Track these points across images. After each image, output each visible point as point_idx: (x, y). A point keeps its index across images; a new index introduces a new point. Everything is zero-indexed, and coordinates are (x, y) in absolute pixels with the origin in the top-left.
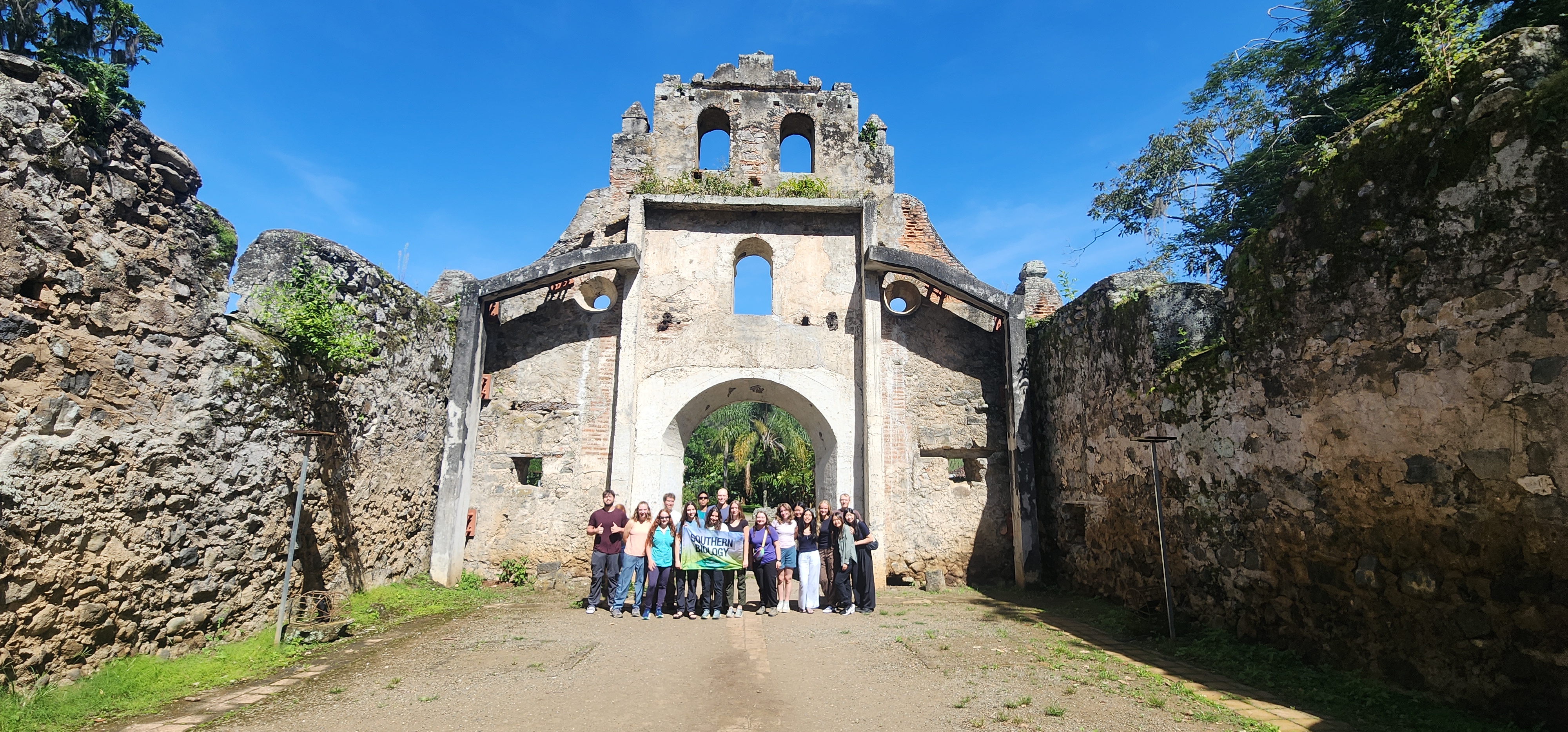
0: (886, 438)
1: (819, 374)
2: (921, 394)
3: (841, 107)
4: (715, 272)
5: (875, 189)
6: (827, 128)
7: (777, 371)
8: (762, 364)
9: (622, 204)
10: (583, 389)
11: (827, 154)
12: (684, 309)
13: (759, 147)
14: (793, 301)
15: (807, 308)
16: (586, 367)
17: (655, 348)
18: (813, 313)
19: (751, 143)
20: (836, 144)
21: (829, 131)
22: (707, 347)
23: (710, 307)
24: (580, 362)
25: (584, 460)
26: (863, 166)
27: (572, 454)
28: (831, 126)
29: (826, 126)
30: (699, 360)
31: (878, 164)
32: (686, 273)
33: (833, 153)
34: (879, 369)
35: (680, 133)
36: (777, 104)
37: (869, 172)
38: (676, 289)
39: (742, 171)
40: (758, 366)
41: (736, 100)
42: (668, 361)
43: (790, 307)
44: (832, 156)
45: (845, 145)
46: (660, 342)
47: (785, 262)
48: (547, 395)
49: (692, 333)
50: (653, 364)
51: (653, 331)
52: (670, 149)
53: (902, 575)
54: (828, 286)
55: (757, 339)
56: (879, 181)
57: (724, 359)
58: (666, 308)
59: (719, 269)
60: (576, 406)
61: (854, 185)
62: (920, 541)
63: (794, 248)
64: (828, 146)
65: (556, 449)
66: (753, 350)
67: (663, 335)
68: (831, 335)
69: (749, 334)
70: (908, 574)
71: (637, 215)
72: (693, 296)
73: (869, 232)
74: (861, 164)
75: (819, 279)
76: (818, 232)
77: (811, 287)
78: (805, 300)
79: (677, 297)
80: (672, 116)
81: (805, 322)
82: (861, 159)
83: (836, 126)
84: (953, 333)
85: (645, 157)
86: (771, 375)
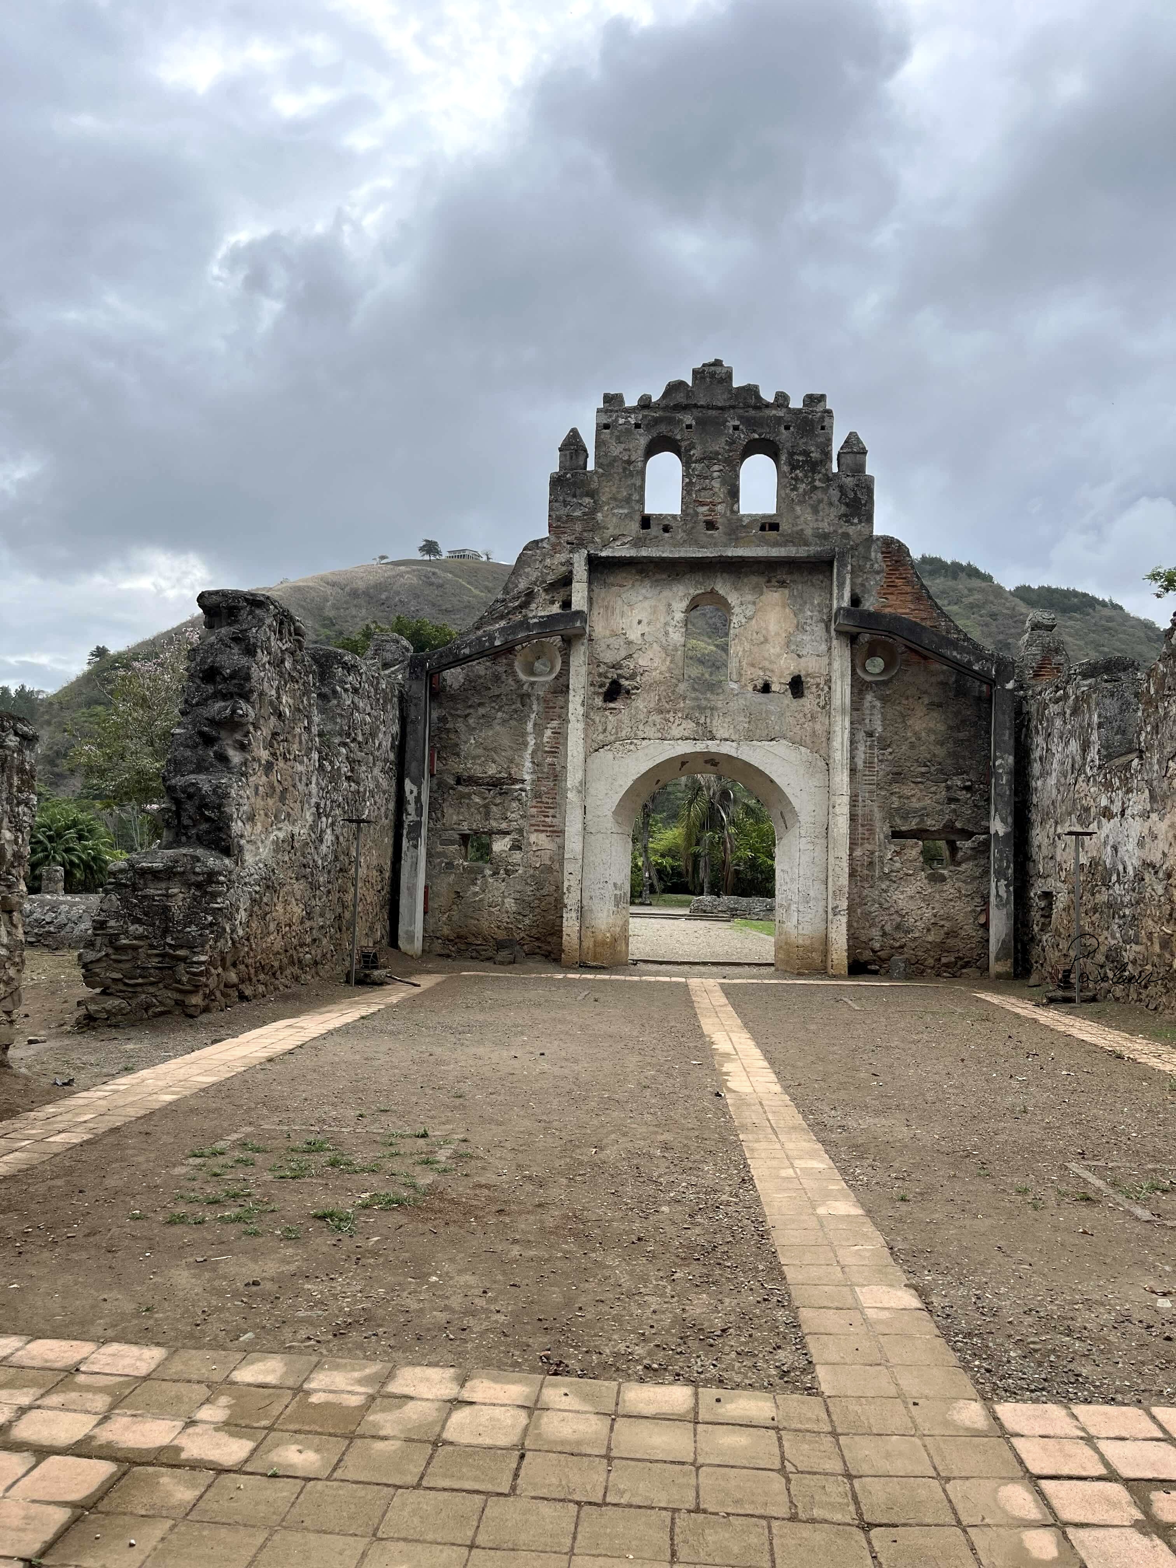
0: (853, 818)
1: (781, 748)
2: (895, 770)
3: (812, 430)
4: (667, 634)
5: (851, 530)
6: (796, 457)
7: (734, 744)
8: (718, 736)
9: (562, 557)
10: (528, 764)
11: (795, 489)
12: (632, 677)
13: (716, 484)
14: (753, 665)
15: (768, 673)
16: (531, 741)
17: (603, 719)
18: (775, 679)
19: (706, 478)
20: (806, 476)
21: (798, 461)
22: (657, 718)
23: (661, 673)
24: (524, 734)
25: (533, 838)
26: (837, 503)
27: (520, 831)
28: (799, 454)
29: (795, 453)
30: (650, 732)
31: (856, 499)
32: (634, 635)
33: (802, 487)
34: (847, 743)
35: (625, 469)
36: (736, 428)
37: (843, 509)
38: (623, 654)
39: (697, 514)
40: (713, 738)
41: (689, 427)
42: (617, 733)
43: (750, 673)
44: (801, 490)
45: (817, 477)
46: (607, 713)
47: (744, 620)
48: (492, 770)
49: (642, 703)
50: (601, 737)
51: (599, 701)
52: (614, 489)
53: (867, 963)
54: (793, 647)
55: (712, 709)
56: (856, 521)
57: (676, 732)
58: (613, 674)
59: (671, 630)
60: (523, 781)
61: (826, 527)
62: (888, 928)
63: (754, 603)
64: (796, 479)
65: (504, 826)
66: (708, 720)
67: (612, 705)
68: (795, 704)
69: (704, 703)
70: (873, 962)
71: (580, 571)
72: (643, 661)
73: (841, 586)
74: (835, 499)
75: (782, 639)
76: (782, 584)
77: (773, 649)
78: (766, 664)
79: (625, 663)
80: (616, 450)
81: (766, 688)
82: (835, 494)
83: (806, 453)
84: (936, 700)
85: (587, 500)
86: (727, 749)
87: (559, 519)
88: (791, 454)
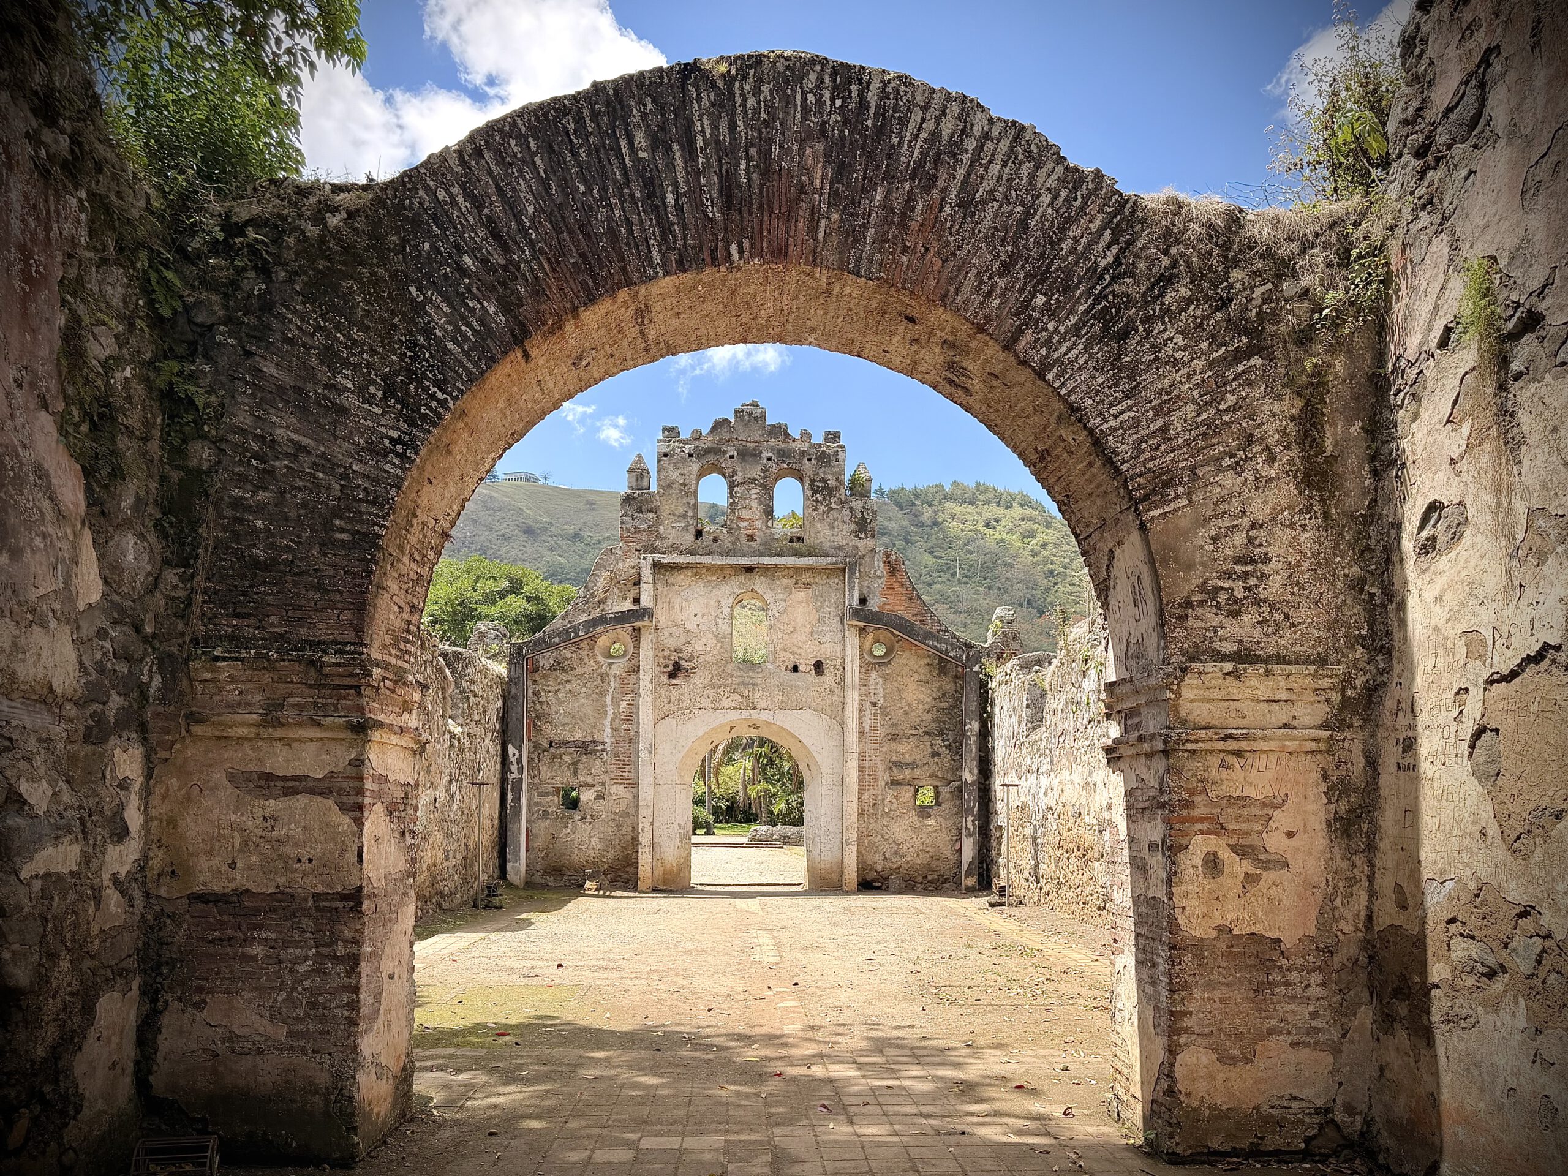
0: (861, 769)
1: (807, 715)
2: (893, 732)
3: (829, 462)
4: (717, 624)
5: (860, 543)
6: (817, 484)
7: (771, 713)
8: (758, 706)
9: (632, 562)
10: (608, 730)
11: (816, 509)
12: (691, 659)
13: (754, 504)
14: (785, 650)
15: (796, 656)
16: (610, 713)
17: (668, 693)
18: (802, 661)
19: (746, 499)
20: (824, 499)
21: (818, 487)
22: (711, 692)
23: (713, 656)
24: (604, 706)
25: (613, 789)
26: (848, 521)
27: (603, 784)
28: (819, 481)
29: (816, 480)
30: (706, 703)
31: (863, 518)
32: (691, 626)
33: (821, 508)
34: (856, 712)
35: (681, 490)
36: (769, 459)
37: (853, 527)
38: (683, 640)
39: (739, 528)
40: (754, 708)
41: (732, 457)
42: (679, 704)
43: (783, 656)
44: (821, 511)
45: (833, 500)
46: (671, 688)
47: (777, 614)
48: (578, 736)
49: (699, 679)
50: (666, 708)
51: (664, 679)
52: (673, 507)
53: (874, 881)
54: (816, 636)
55: (754, 685)
56: (863, 536)
57: (726, 703)
58: (675, 657)
59: (720, 621)
60: (603, 743)
61: (839, 540)
62: (888, 855)
63: (785, 600)
64: (817, 501)
65: (589, 780)
66: (751, 694)
67: (674, 682)
68: (817, 680)
69: (747, 680)
70: (877, 880)
71: (647, 574)
72: (699, 647)
73: (852, 589)
74: (847, 518)
75: (808, 630)
76: (807, 585)
77: (800, 637)
78: (795, 649)
79: (684, 648)
80: (674, 474)
81: (795, 669)
82: (846, 514)
83: (824, 481)
84: (923, 678)
85: (651, 515)
86: (766, 716)
87: (628, 530)
88: (813, 481)
